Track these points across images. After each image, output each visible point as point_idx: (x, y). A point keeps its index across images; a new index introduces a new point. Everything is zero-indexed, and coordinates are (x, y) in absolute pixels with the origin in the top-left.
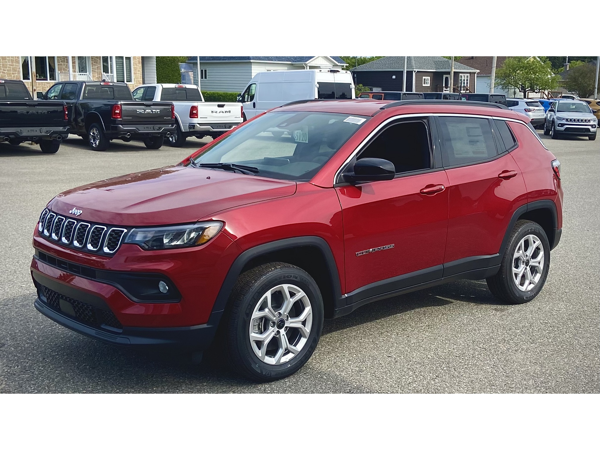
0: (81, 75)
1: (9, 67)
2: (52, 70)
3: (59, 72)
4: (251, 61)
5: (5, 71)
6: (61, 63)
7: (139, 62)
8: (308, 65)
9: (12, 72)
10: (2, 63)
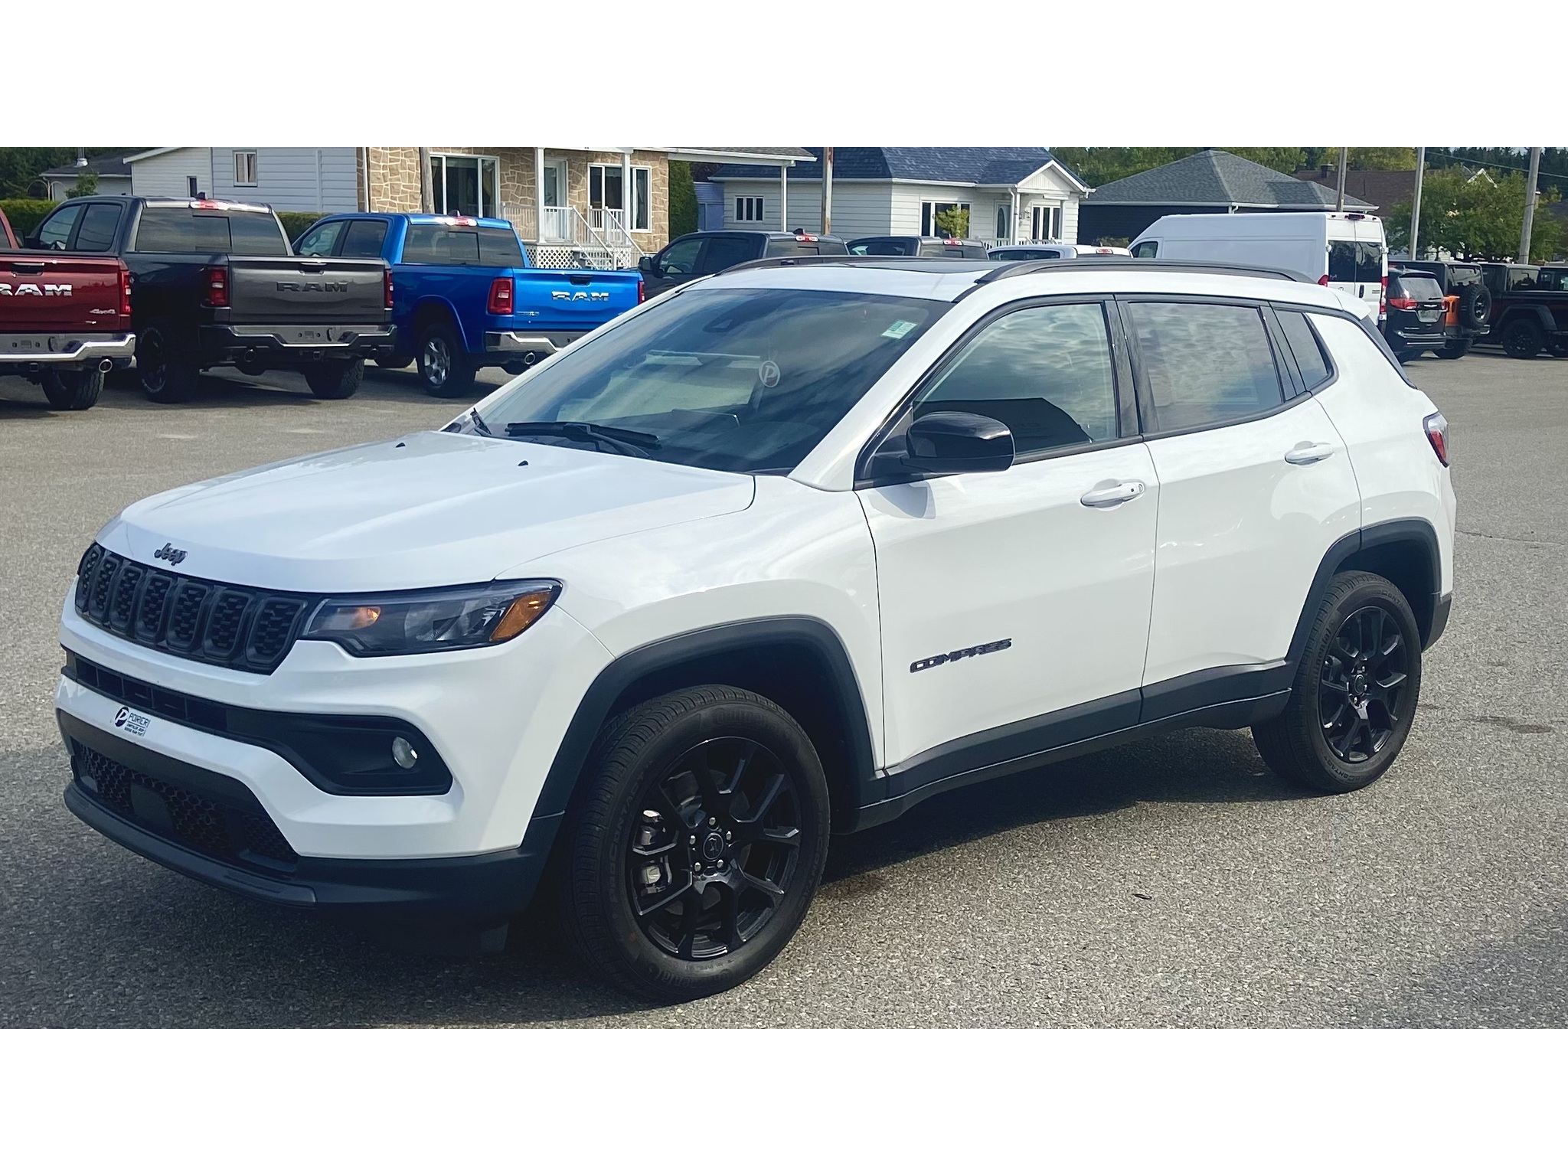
0: (548, 210)
1: (403, 192)
2: (488, 199)
3: (504, 204)
4: (894, 180)
5: (395, 199)
6: (507, 183)
7: (664, 181)
8: (1018, 191)
9: (408, 203)
10: (389, 183)
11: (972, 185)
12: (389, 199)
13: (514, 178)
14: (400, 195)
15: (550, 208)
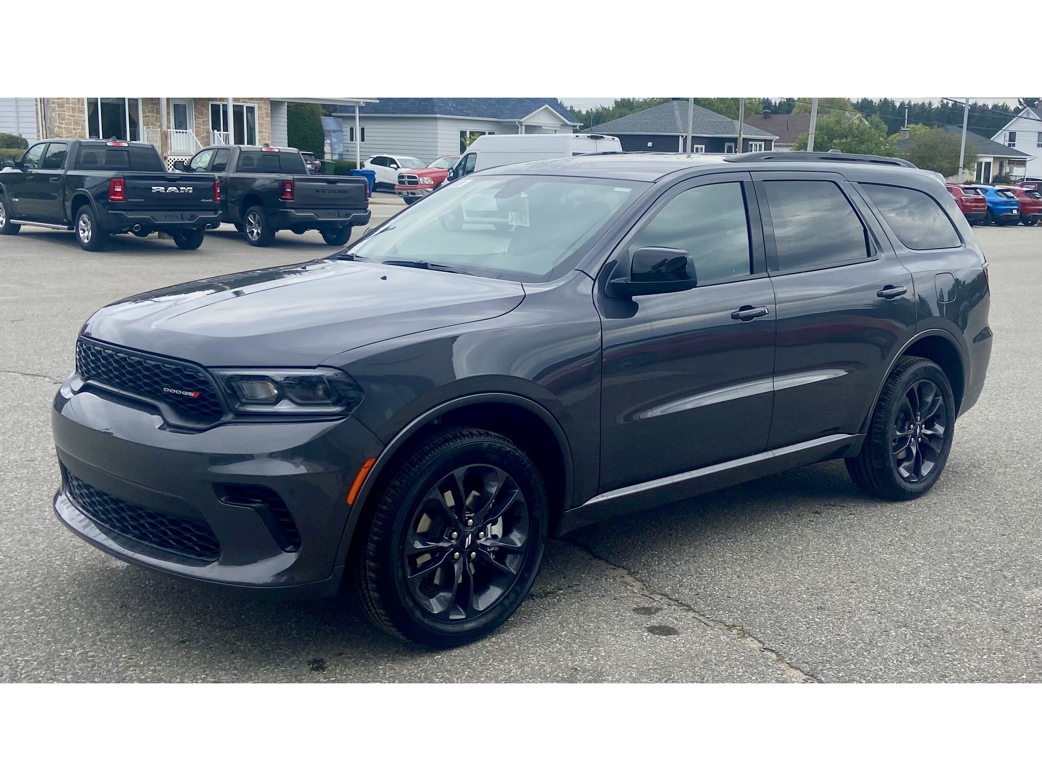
1: (68, 119)
2: (134, 124)
4: (437, 116)
6: (148, 114)
7: (267, 114)
8: (523, 124)
9: (72, 127)
10: (57, 113)
11: (496, 119)
12: (58, 124)
13: (153, 111)
14: (66, 121)
15: (178, 131)
